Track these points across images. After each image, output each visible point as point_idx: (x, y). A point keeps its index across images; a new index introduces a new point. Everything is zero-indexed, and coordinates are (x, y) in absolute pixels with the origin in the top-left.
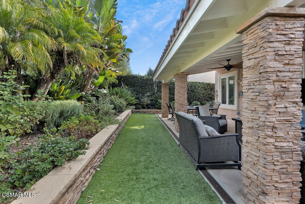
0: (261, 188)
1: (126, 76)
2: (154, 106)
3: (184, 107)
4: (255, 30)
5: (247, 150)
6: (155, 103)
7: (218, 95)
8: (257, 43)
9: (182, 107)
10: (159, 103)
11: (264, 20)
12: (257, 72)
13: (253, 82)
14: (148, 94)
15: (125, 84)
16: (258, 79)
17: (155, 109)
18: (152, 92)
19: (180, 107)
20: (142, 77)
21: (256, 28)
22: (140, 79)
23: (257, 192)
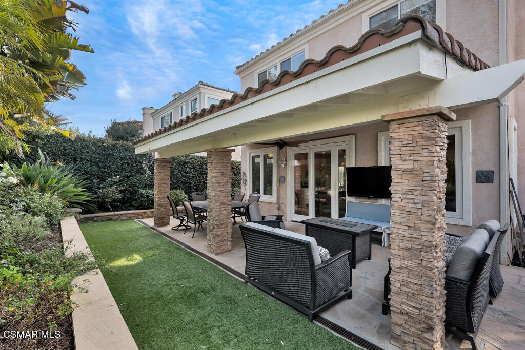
0: (427, 324)
1: (52, 136)
2: (126, 202)
3: (227, 208)
4: (415, 126)
5: (400, 278)
6: (129, 196)
7: (246, 181)
8: (417, 142)
9: (223, 209)
10: (142, 197)
11: (431, 118)
12: (419, 179)
13: (411, 190)
14: (116, 179)
15: (47, 153)
16: (420, 188)
17: (130, 210)
18: (123, 174)
19: (221, 209)
20: (98, 140)
21: (417, 123)
22: (94, 144)
23: (418, 329)
